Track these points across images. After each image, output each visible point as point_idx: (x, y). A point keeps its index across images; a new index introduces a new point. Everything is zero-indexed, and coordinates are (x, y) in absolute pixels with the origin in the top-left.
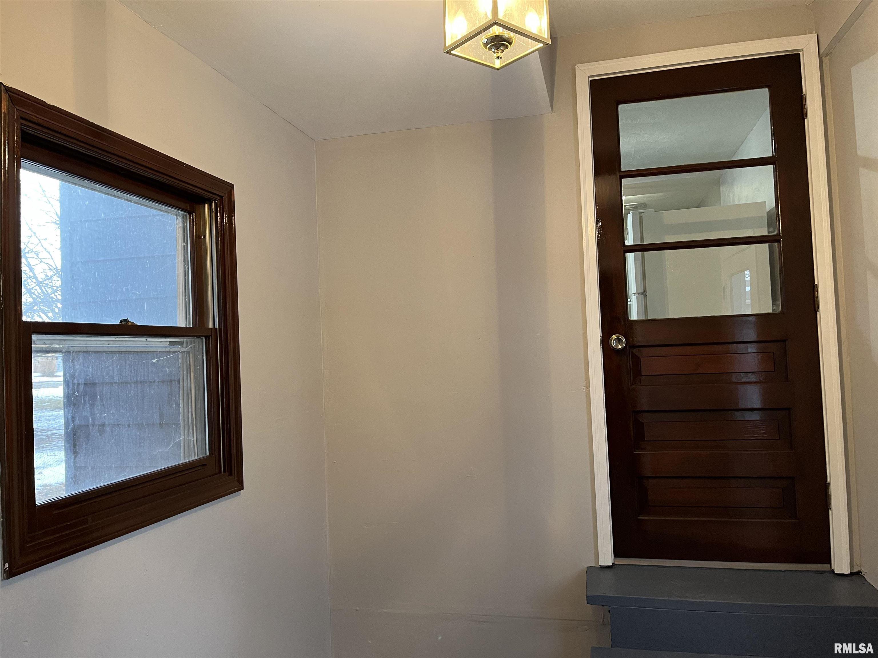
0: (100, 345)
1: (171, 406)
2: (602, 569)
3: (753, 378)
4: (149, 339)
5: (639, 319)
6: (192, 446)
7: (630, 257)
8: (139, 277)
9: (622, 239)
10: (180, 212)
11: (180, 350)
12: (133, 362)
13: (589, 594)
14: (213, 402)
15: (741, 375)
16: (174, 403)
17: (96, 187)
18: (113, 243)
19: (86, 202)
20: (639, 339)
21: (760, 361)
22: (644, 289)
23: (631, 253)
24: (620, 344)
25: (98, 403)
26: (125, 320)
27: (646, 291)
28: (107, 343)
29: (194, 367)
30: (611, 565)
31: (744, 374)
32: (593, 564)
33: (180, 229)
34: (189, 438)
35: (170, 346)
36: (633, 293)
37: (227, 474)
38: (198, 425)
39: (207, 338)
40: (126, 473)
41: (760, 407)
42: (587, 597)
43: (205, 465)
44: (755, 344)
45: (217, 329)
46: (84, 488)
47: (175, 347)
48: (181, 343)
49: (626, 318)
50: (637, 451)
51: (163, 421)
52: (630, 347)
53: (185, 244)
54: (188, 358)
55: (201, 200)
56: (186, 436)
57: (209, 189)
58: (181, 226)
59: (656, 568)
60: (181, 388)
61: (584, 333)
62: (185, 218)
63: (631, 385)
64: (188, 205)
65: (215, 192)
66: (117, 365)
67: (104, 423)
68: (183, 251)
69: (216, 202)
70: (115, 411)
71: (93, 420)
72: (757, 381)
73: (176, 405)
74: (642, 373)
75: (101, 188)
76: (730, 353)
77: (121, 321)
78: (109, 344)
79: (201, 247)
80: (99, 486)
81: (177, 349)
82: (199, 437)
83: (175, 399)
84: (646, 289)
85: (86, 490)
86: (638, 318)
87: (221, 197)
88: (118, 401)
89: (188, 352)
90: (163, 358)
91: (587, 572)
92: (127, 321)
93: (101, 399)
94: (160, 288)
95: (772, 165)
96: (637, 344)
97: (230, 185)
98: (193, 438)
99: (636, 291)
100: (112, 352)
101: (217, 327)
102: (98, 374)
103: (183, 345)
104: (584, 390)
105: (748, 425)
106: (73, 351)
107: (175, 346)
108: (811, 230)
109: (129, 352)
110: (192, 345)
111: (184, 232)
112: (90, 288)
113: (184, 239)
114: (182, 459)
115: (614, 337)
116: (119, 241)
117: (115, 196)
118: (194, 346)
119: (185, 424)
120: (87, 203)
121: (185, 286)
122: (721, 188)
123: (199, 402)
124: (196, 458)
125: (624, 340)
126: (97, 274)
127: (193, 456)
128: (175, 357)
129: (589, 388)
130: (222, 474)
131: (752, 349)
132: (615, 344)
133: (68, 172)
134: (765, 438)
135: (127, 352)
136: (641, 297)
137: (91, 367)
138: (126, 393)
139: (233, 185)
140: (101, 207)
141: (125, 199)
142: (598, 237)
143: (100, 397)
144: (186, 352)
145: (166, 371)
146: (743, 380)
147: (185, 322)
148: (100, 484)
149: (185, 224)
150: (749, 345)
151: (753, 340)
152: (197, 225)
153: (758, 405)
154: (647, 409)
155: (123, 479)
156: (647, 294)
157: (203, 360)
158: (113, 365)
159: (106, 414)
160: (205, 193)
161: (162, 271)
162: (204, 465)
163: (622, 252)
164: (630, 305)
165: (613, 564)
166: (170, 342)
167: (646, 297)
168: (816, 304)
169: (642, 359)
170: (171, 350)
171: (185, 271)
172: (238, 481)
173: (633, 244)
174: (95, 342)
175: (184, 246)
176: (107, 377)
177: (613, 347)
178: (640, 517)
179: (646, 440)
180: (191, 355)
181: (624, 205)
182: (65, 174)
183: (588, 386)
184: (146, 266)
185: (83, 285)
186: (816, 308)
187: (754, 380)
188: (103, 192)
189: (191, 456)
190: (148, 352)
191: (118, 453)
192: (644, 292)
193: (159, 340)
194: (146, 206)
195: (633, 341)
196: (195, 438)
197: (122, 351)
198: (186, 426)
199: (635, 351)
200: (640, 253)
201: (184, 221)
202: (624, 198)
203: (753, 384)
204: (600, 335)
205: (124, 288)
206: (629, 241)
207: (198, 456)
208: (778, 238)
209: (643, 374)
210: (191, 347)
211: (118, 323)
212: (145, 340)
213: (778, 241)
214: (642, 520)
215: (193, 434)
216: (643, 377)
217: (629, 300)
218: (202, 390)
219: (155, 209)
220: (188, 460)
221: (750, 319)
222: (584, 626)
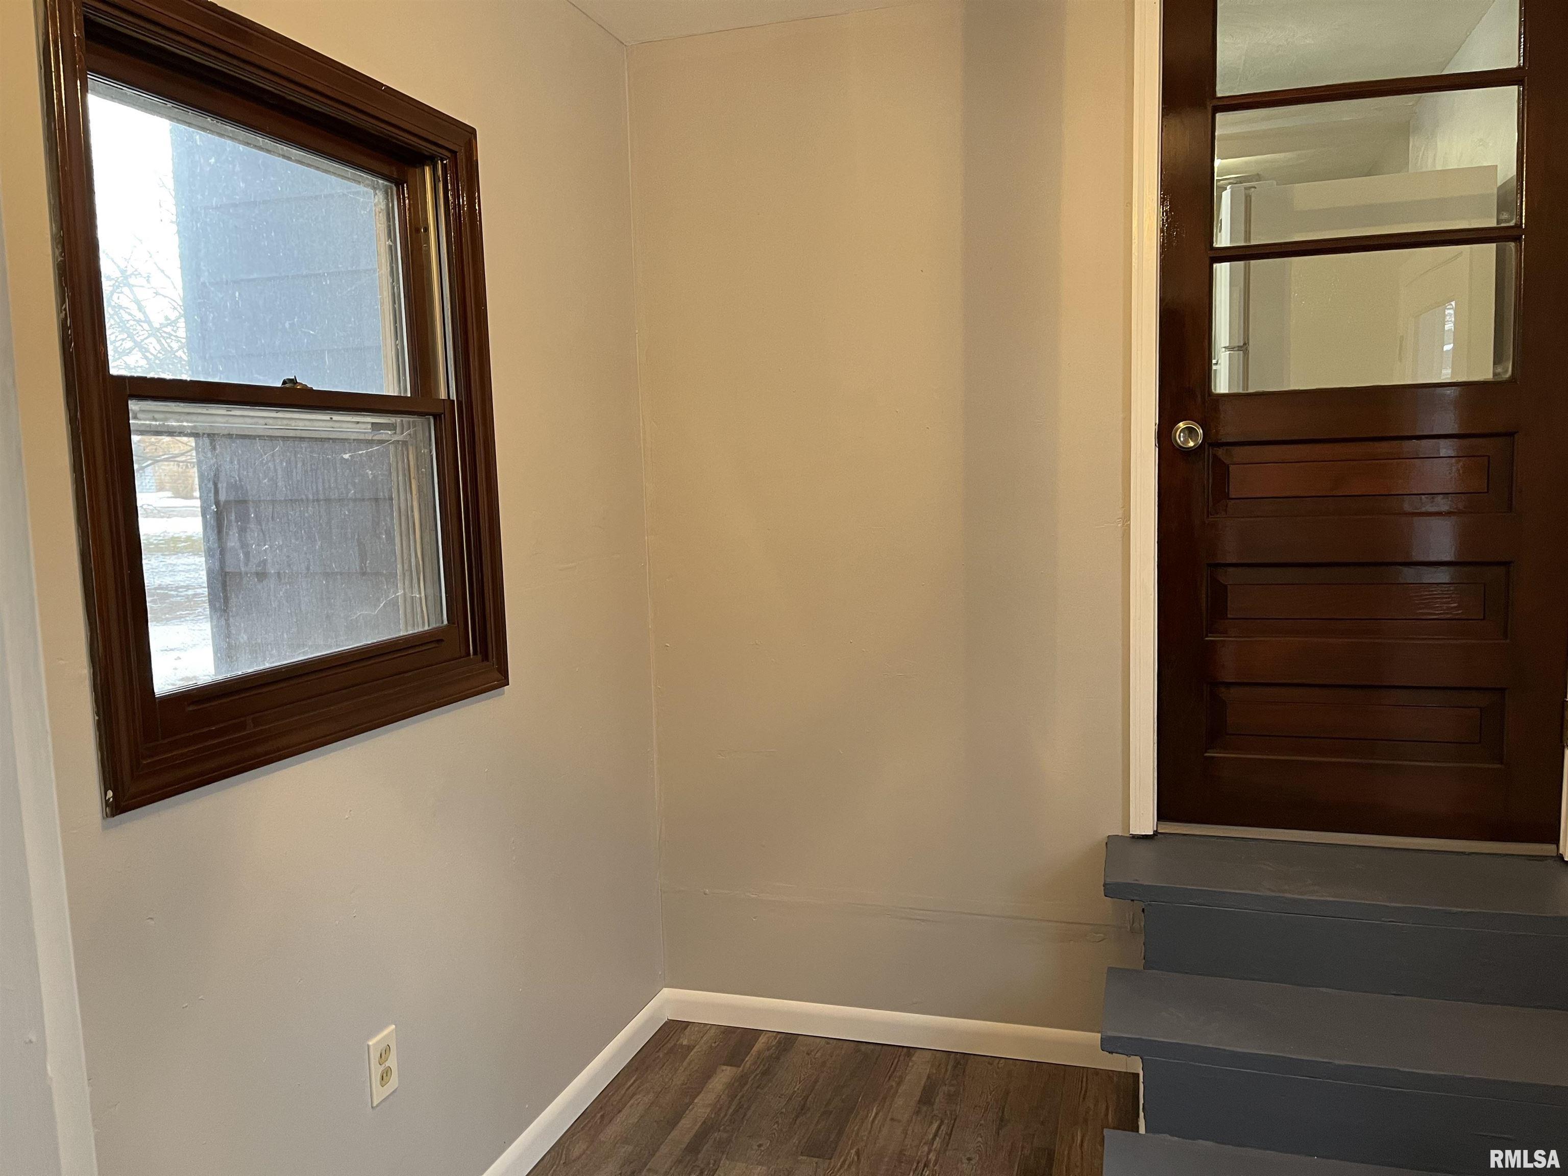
0: (251, 424)
1: (380, 538)
2: (1134, 840)
3: (1443, 505)
4: (335, 418)
5: (1232, 392)
6: (419, 610)
7: (1222, 271)
8: (312, 303)
9: (1210, 236)
10: (381, 181)
11: (390, 439)
12: (308, 457)
13: (1108, 880)
14: (452, 532)
15: (1421, 499)
16: (383, 531)
17: (226, 130)
18: (263, 237)
19: (211, 159)
20: (1229, 431)
21: (1461, 472)
22: (1244, 338)
23: (1223, 264)
24: (1191, 439)
25: (252, 526)
26: (291, 381)
27: (1248, 343)
28: (262, 421)
29: (416, 468)
30: (1152, 833)
31: (1427, 498)
32: (1118, 831)
33: (381, 215)
34: (412, 594)
35: (373, 430)
36: (1223, 346)
37: (479, 656)
38: (428, 571)
39: (437, 417)
40: (306, 649)
41: (1453, 559)
42: (1104, 885)
43: (442, 640)
44: (1456, 440)
45: (454, 401)
46: (237, 670)
47: (382, 433)
48: (392, 427)
49: (1207, 390)
50: (1211, 637)
51: (366, 562)
52: (1210, 445)
53: (391, 244)
54: (405, 453)
55: (419, 159)
56: (407, 591)
57: (431, 138)
58: (382, 208)
59: (1232, 841)
60: (395, 508)
61: (1124, 419)
62: (390, 194)
63: (1208, 516)
64: (394, 168)
65: (441, 142)
66: (281, 461)
67: (266, 560)
68: (388, 256)
69: (445, 162)
70: (283, 541)
71: (247, 555)
72: (1452, 510)
73: (386, 534)
74: (1230, 492)
75: (235, 131)
76: (1404, 456)
77: (284, 382)
78: (266, 424)
79: (421, 249)
80: (262, 668)
81: (384, 437)
82: (430, 591)
83: (386, 524)
84: (1248, 339)
85: (240, 673)
86: (1229, 390)
87: (454, 153)
88: (287, 524)
89: (405, 443)
90: (360, 452)
91: (1106, 843)
92: (293, 381)
93: (256, 518)
94: (350, 325)
95: (1515, 84)
96: (1224, 440)
97: (470, 130)
98: (419, 594)
99: (1230, 343)
100: (271, 438)
101: (453, 397)
102: (251, 474)
103: (395, 430)
104: (1119, 525)
105: (1427, 593)
106: (204, 434)
107: (382, 431)
109: (302, 439)
110: (412, 430)
111: (388, 220)
112: (227, 320)
113: (390, 234)
114: (402, 631)
115: (1182, 425)
116: (273, 234)
117: (260, 148)
118: (415, 432)
119: (405, 570)
120: (212, 161)
121: (395, 322)
122: (1411, 140)
123: (428, 531)
124: (426, 628)
125: (1200, 431)
126: (237, 294)
127: (421, 625)
128: (383, 451)
129: (1130, 520)
130: (471, 657)
131: (1446, 448)
132: (1182, 439)
133: (173, 100)
134: (1457, 617)
135: (297, 439)
136: (1239, 355)
137: (236, 463)
138: (300, 511)
139: (474, 130)
140: (238, 169)
141: (279, 155)
142: (1162, 231)
143: (256, 516)
144: (400, 443)
145: (367, 473)
146: (1423, 510)
147: (397, 389)
148: (265, 665)
149: (391, 205)
150: (1442, 442)
151: (1450, 432)
152: (412, 206)
153: (1447, 555)
154: (1234, 561)
155: (303, 658)
156: (1251, 348)
157: (432, 456)
158: (274, 461)
159: (267, 546)
160: (424, 144)
161: (353, 292)
162: (439, 641)
163: (1208, 262)
164: (1216, 370)
165: (1155, 832)
166: (373, 423)
167: (1248, 355)
169: (1231, 467)
170: (375, 438)
171: (393, 294)
172: (499, 671)
173: (1229, 245)
174: (241, 420)
175: (390, 247)
176: (265, 481)
177: (1176, 441)
178: (1208, 753)
179: (1229, 616)
180: (410, 448)
181: (1216, 178)
182: (169, 105)
183: (1126, 517)
184: (324, 283)
185: (213, 313)
187: (1445, 508)
188: (240, 141)
189: (418, 626)
190: (334, 440)
191: (291, 614)
192: (1245, 344)
193: (352, 420)
194: (317, 168)
195: (1217, 432)
196: (423, 595)
197: (287, 437)
198: (407, 574)
199: (1220, 452)
200: (1241, 264)
201: (388, 200)
202: (1217, 163)
203: (1444, 515)
204: (1156, 420)
205: (287, 322)
206: (1223, 239)
207: (429, 626)
208: (1517, 234)
210: (410, 435)
211: (279, 384)
212: (329, 419)
213: (1516, 239)
214: (1213, 758)
215: (419, 587)
216: (1233, 501)
217: (1214, 361)
218: (431, 511)
219: (334, 174)
220: (411, 632)
221: (1449, 391)
222: (1097, 933)
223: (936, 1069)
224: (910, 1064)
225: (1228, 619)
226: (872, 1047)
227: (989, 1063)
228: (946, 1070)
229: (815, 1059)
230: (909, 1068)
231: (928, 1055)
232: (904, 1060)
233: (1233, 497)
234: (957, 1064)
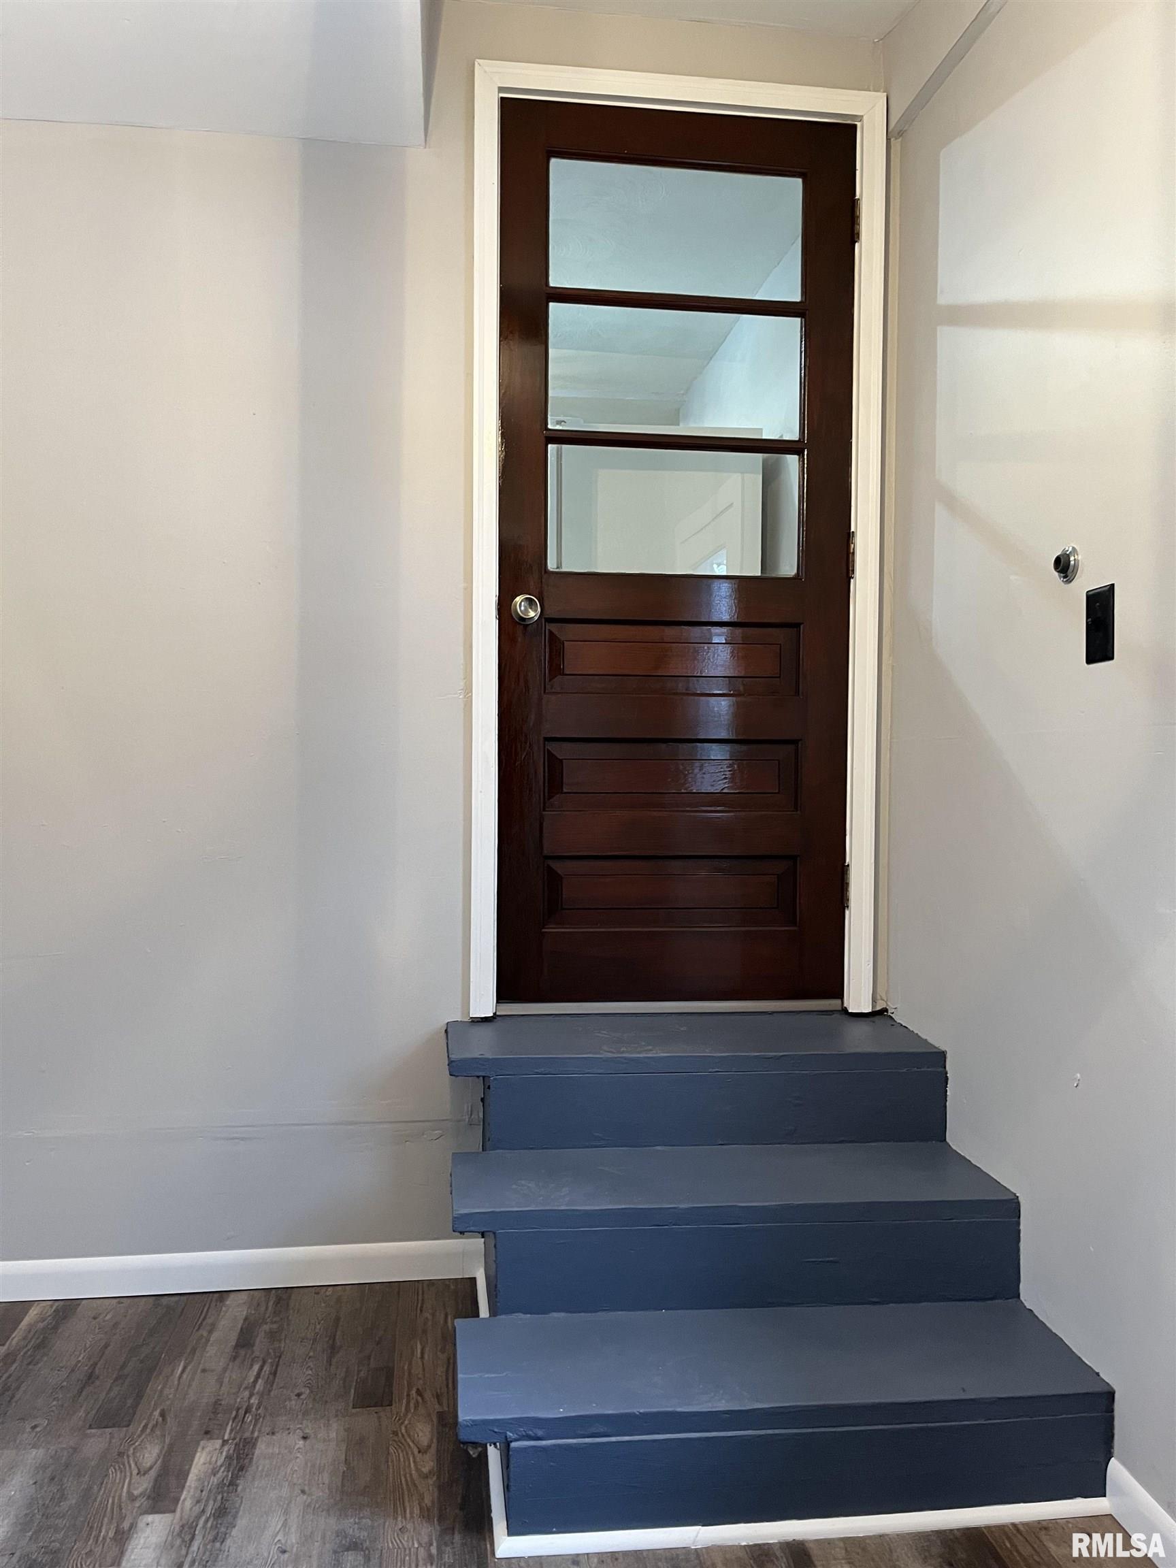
2: (475, 1023)
3: (745, 687)
13: (451, 1060)
24: (530, 611)
30: (492, 1015)
31: (731, 680)
32: (458, 1017)
42: (449, 1064)
49: (543, 566)
50: (548, 811)
52: (548, 618)
61: (465, 589)
63: (545, 692)
74: (565, 668)
91: (446, 1031)
95: (799, 317)
96: (557, 616)
104: (461, 697)
108: (851, 438)
115: (518, 599)
125: (538, 604)
129: (471, 692)
132: (523, 608)
154: (568, 736)
165: (495, 1014)
168: (851, 565)
169: (565, 643)
177: (517, 613)
178: (546, 929)
179: (565, 790)
183: (467, 689)
186: (851, 572)
195: (553, 608)
199: (556, 628)
204: (496, 592)
208: (800, 446)
209: (567, 672)
213: (799, 452)
214: (550, 933)
216: (567, 677)
222: (433, 1130)
223: (255, 1310)
224: (224, 1309)
225: (562, 793)
226: (176, 1298)
227: (315, 1293)
228: (267, 1308)
229: (104, 1321)
230: (222, 1314)
231: (244, 1296)
232: (216, 1305)
233: (567, 673)
234: (279, 1301)
